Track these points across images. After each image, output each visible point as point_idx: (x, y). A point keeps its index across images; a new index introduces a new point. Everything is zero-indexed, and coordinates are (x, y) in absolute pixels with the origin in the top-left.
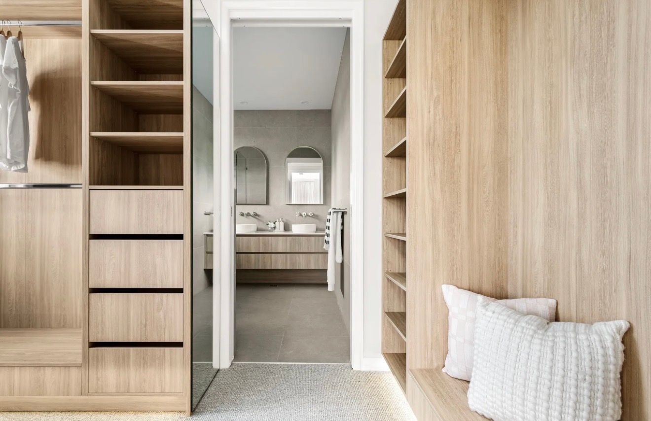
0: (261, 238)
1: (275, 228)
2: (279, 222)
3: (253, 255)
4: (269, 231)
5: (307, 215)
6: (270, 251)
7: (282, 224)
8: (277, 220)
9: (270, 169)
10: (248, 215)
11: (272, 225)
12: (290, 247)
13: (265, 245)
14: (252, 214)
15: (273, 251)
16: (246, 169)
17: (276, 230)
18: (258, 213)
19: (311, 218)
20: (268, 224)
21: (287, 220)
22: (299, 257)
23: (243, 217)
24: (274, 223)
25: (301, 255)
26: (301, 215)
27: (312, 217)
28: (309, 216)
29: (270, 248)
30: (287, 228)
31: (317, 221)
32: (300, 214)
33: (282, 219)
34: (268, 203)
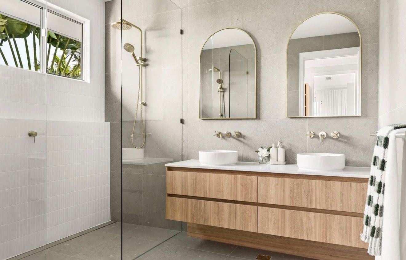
0: (239, 177)
1: (269, 157)
2: (277, 147)
3: (226, 205)
4: (260, 163)
5: (328, 137)
6: (254, 201)
7: (281, 152)
8: (273, 145)
9: (263, 60)
10: (229, 135)
11: (263, 153)
12: (292, 198)
13: (246, 189)
14: (233, 134)
15: (260, 201)
16: (247, 73)
17: (271, 162)
18: (243, 133)
19: (335, 142)
20: (257, 152)
21: (290, 145)
22: (308, 218)
23: (218, 138)
24: (269, 150)
25: (312, 214)
26: (316, 136)
27: (337, 139)
28: (332, 138)
29: (254, 195)
30: (289, 159)
31: (348, 148)
32: (314, 134)
33: (281, 143)
34: (258, 117)
